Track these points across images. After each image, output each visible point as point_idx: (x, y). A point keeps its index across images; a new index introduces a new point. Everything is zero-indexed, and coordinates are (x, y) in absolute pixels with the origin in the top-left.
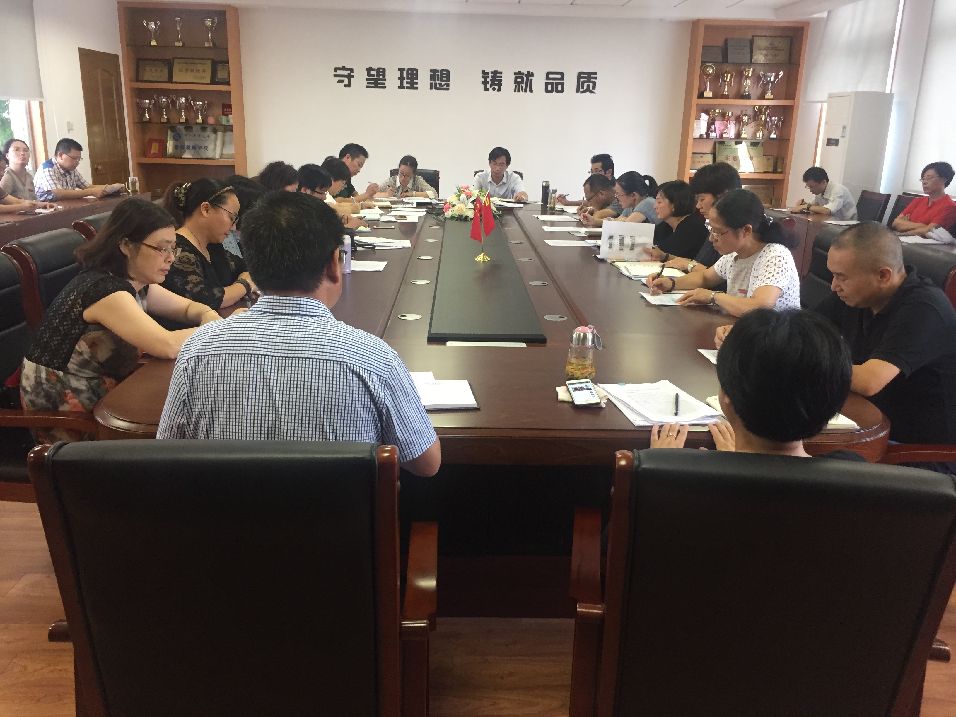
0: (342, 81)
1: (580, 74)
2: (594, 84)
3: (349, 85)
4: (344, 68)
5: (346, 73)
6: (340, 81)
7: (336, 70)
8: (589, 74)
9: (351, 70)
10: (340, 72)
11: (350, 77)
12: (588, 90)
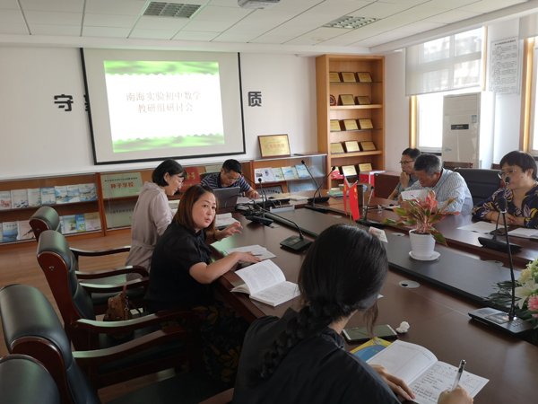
0: (63, 107)
1: (250, 93)
2: (260, 99)
3: (70, 109)
4: (63, 96)
5: (66, 99)
6: (60, 107)
7: (56, 98)
8: (256, 93)
9: (71, 97)
10: (59, 100)
11: (69, 103)
12: (256, 104)
